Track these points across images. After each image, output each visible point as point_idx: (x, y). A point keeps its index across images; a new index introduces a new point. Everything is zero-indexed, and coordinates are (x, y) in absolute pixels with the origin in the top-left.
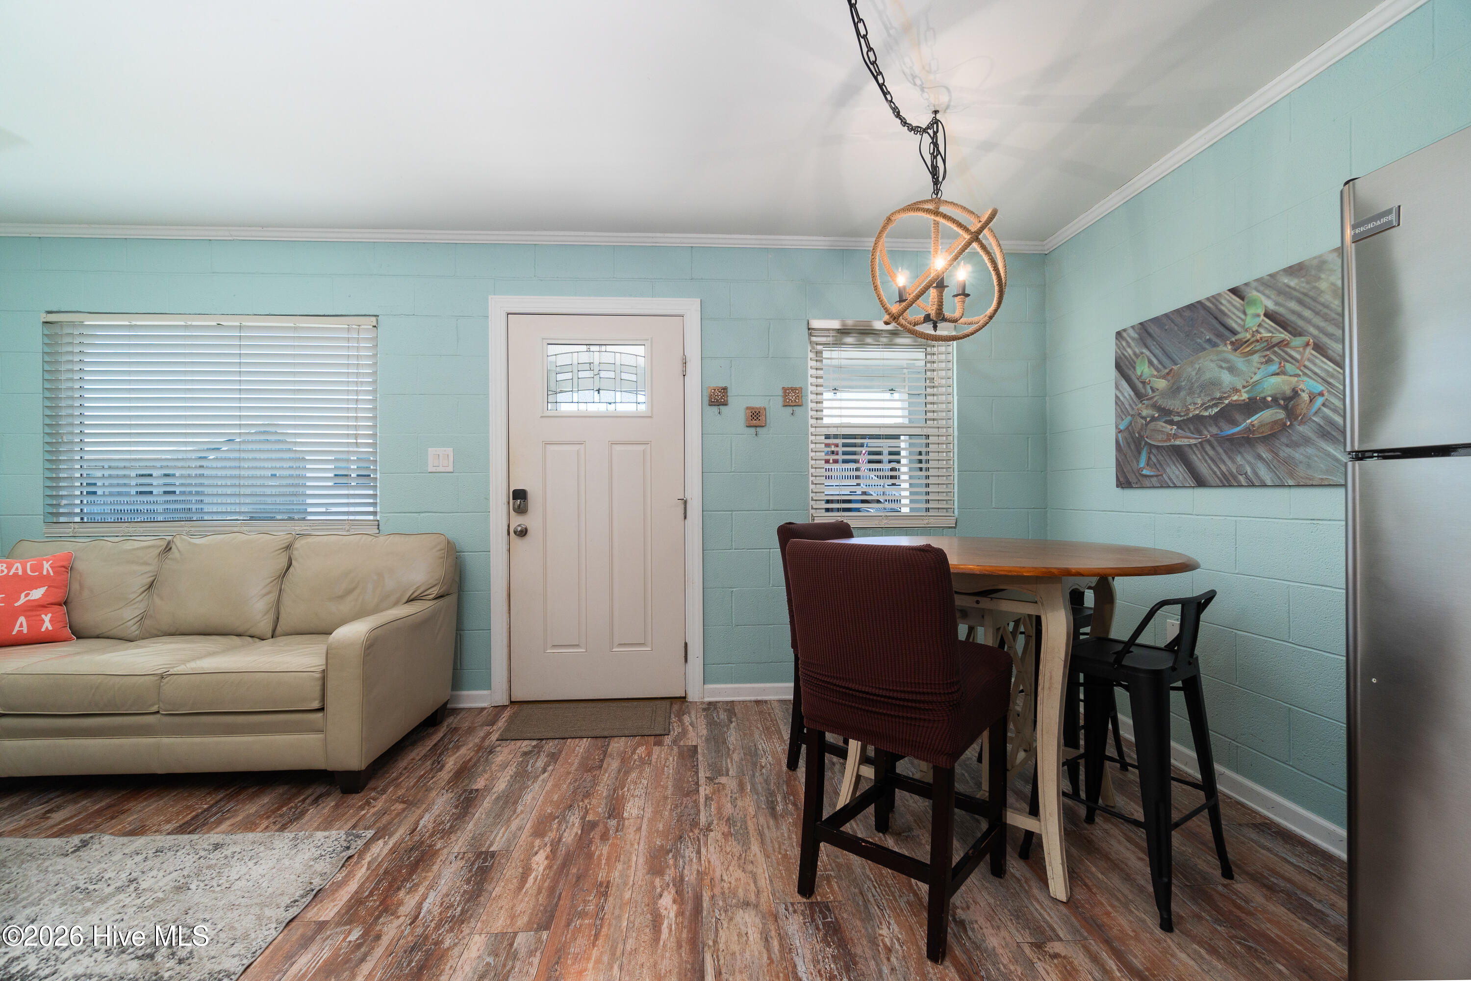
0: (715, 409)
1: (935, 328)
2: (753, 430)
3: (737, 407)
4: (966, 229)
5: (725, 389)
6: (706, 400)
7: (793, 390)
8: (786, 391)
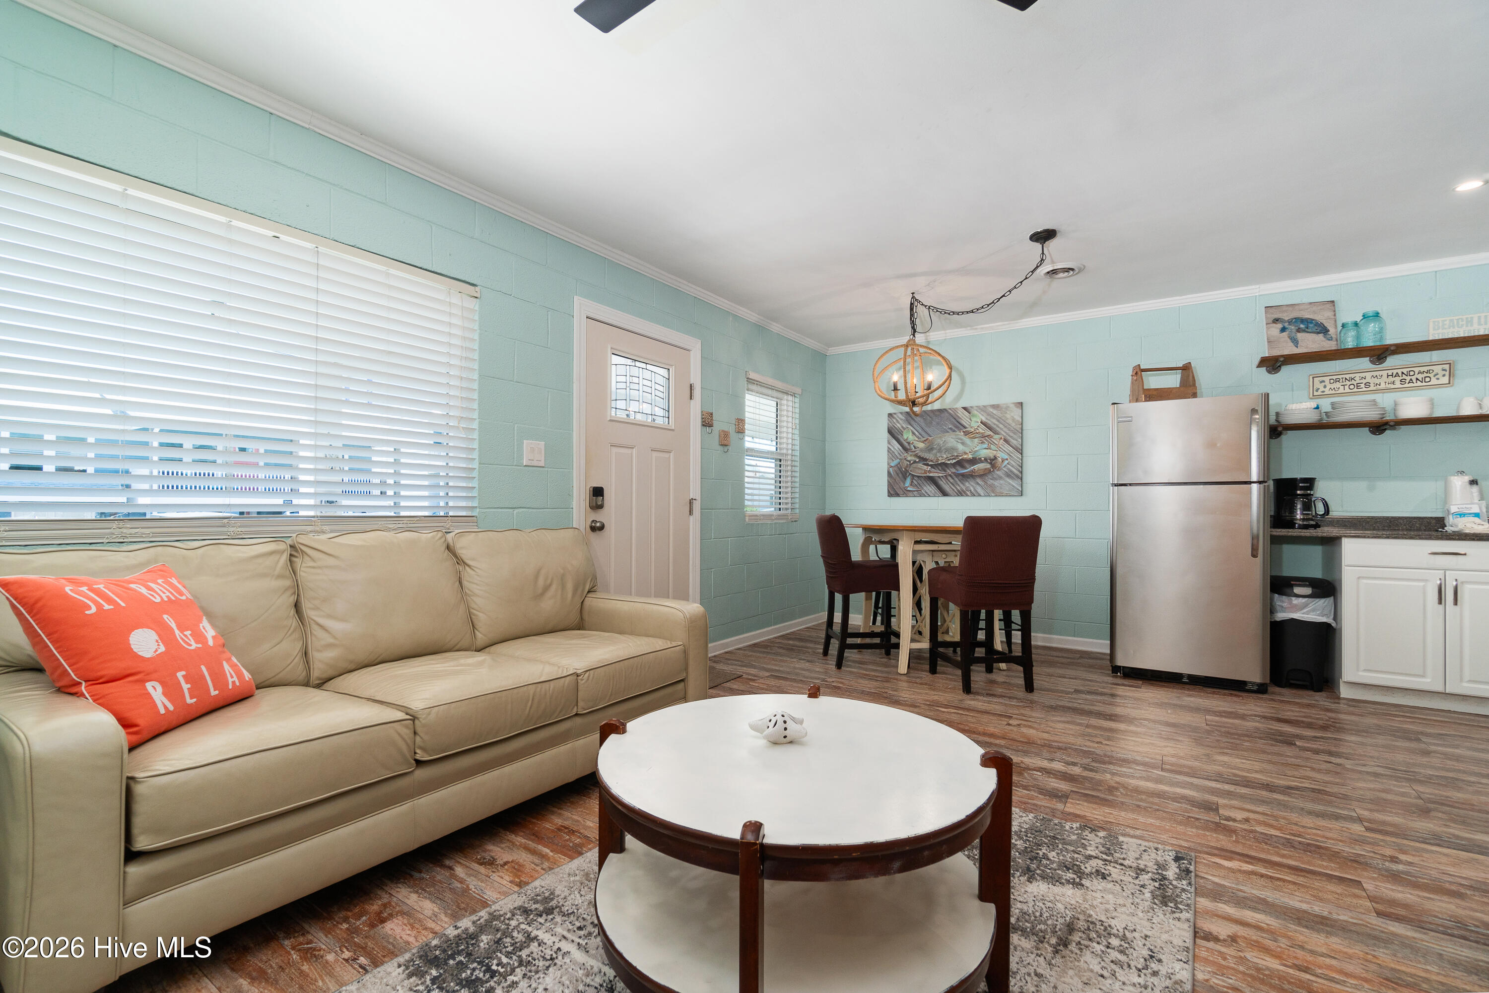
0: (707, 429)
2: (723, 448)
3: (716, 429)
5: (712, 414)
6: (701, 421)
7: (742, 420)
8: (738, 421)
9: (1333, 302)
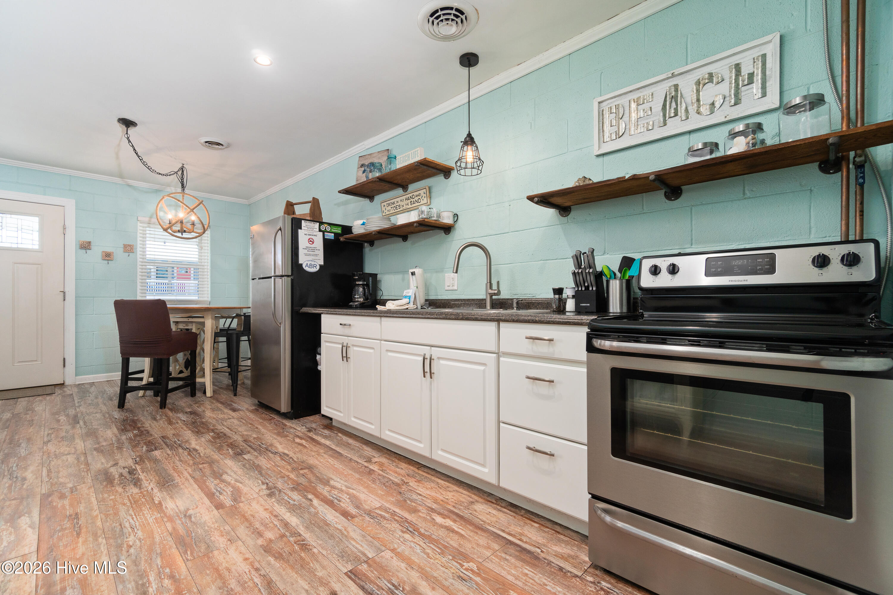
0: (84, 251)
1: (182, 234)
2: (106, 262)
3: (97, 251)
4: (189, 208)
5: (90, 242)
6: (78, 246)
7: (129, 245)
8: (125, 246)
9: (388, 150)
